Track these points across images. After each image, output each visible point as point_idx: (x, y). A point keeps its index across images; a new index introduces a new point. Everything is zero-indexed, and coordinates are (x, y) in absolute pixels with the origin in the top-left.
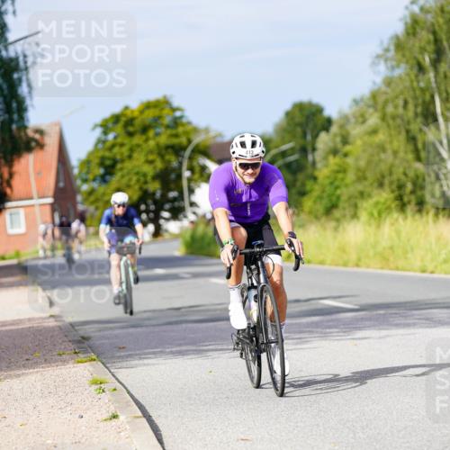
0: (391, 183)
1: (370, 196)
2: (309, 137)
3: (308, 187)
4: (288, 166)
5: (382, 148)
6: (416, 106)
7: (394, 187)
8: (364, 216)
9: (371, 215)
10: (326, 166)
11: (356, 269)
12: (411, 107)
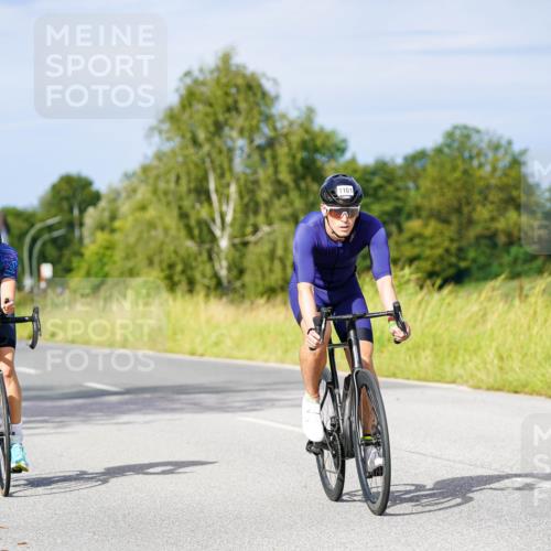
0: (161, 262)
1: (138, 274)
2: (76, 212)
3: (74, 265)
4: (54, 241)
5: (151, 225)
6: (189, 182)
7: (165, 265)
10: (94, 242)
12: (184, 181)
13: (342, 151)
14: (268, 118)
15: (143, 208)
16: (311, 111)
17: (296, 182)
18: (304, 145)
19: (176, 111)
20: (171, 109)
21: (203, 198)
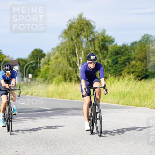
0: (62, 74)
1: (56, 77)
2: (38, 59)
3: (38, 74)
4: (32, 67)
5: (60, 63)
6: (70, 51)
7: (63, 74)
8: (54, 82)
9: (56, 82)
10: (43, 68)
11: (51, 98)
12: (69, 50)
13: (113, 42)
14: (92, 33)
15: (57, 58)
16: (104, 31)
17: (100, 50)
18: (103, 40)
19: (66, 31)
20: (65, 30)
21: (74, 55)
